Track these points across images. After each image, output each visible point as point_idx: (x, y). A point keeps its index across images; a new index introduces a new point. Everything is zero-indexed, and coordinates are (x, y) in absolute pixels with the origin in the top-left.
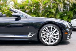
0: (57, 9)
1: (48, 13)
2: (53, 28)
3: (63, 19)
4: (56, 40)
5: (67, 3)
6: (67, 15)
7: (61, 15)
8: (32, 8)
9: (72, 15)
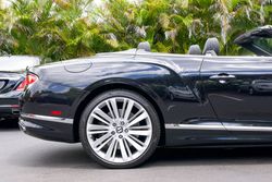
8: (187, 22)
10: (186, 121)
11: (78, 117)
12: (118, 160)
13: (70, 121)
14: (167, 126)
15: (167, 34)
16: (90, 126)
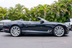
0: (55, 15)
1: (49, 18)
2: (61, 28)
3: (59, 22)
4: (62, 34)
5: (62, 11)
6: (62, 19)
7: (57, 19)
8: (39, 14)
9: (65, 19)
10: (25, 30)
11: (10, 29)
12: (15, 36)
13: (9, 30)
14: (22, 31)
15: (35, 16)
16: (11, 31)
